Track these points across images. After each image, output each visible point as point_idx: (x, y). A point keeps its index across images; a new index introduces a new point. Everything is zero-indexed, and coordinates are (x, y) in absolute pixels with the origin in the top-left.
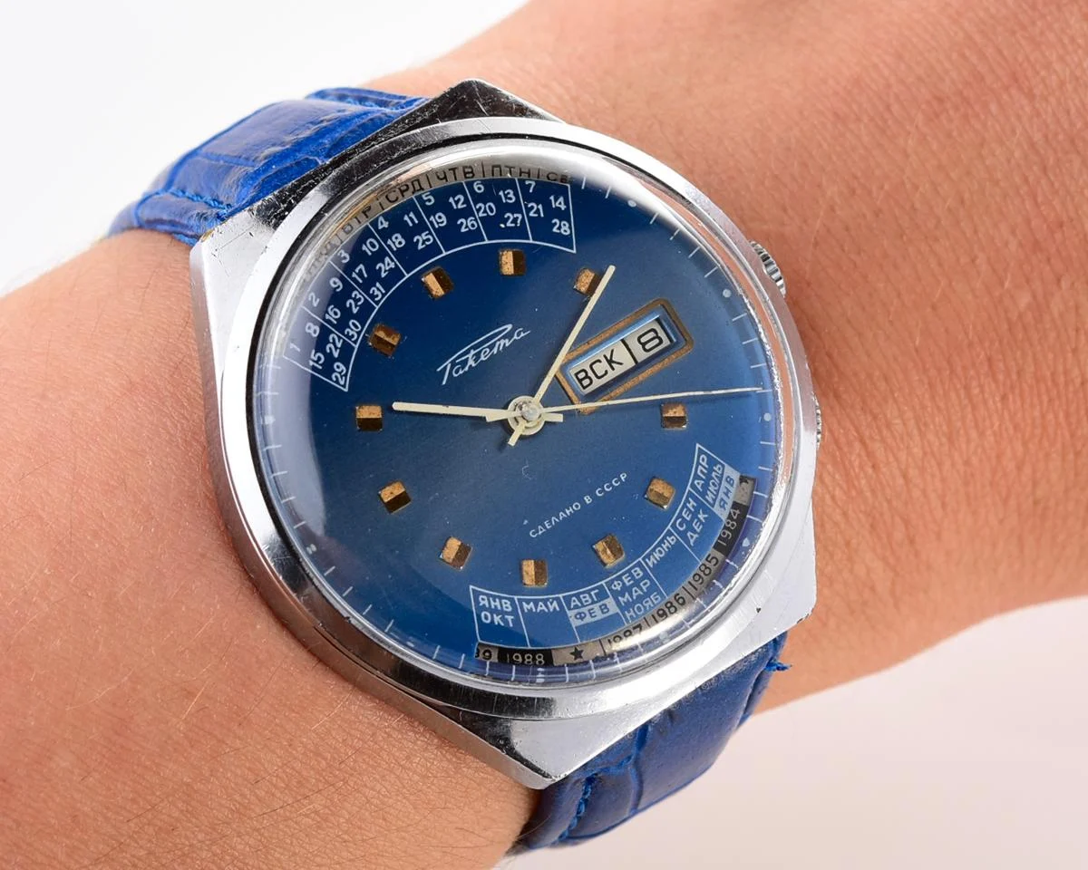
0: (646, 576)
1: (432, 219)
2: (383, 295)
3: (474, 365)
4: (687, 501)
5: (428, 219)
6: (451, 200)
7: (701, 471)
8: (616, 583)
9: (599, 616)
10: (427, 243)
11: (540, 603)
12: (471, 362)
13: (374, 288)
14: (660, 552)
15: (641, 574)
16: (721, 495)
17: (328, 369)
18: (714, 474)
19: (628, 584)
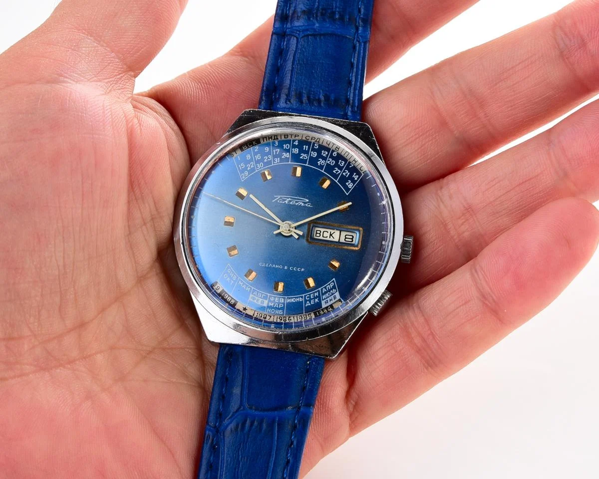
0: (283, 303)
2: (278, 163)
4: (316, 292)
5: (311, 152)
6: (323, 151)
7: (328, 287)
8: (273, 298)
10: (304, 158)
11: (245, 285)
12: (286, 202)
13: (276, 159)
14: (294, 300)
15: (283, 301)
16: (328, 299)
17: (242, 171)
18: (331, 291)
19: (276, 301)
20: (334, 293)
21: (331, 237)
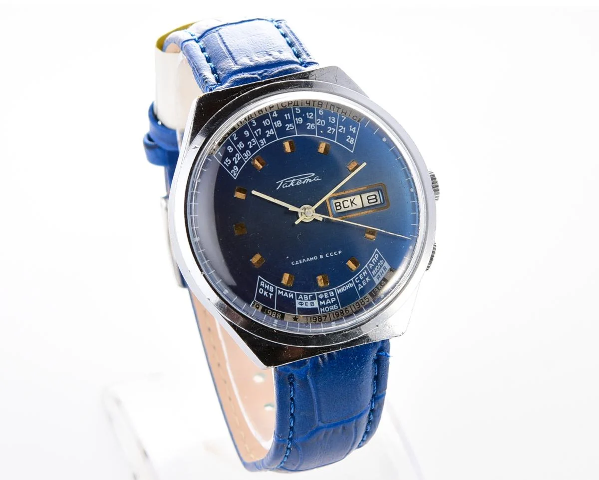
0: (335, 296)
1: (296, 119)
2: (265, 144)
3: (293, 185)
4: (364, 271)
5: (295, 118)
6: (307, 114)
7: (374, 261)
8: (321, 295)
9: (309, 306)
10: (291, 129)
11: (286, 293)
12: (292, 184)
13: (261, 140)
14: (344, 288)
15: (333, 295)
16: (379, 273)
17: (231, 167)
18: (379, 264)
19: (326, 297)
21: (353, 205)
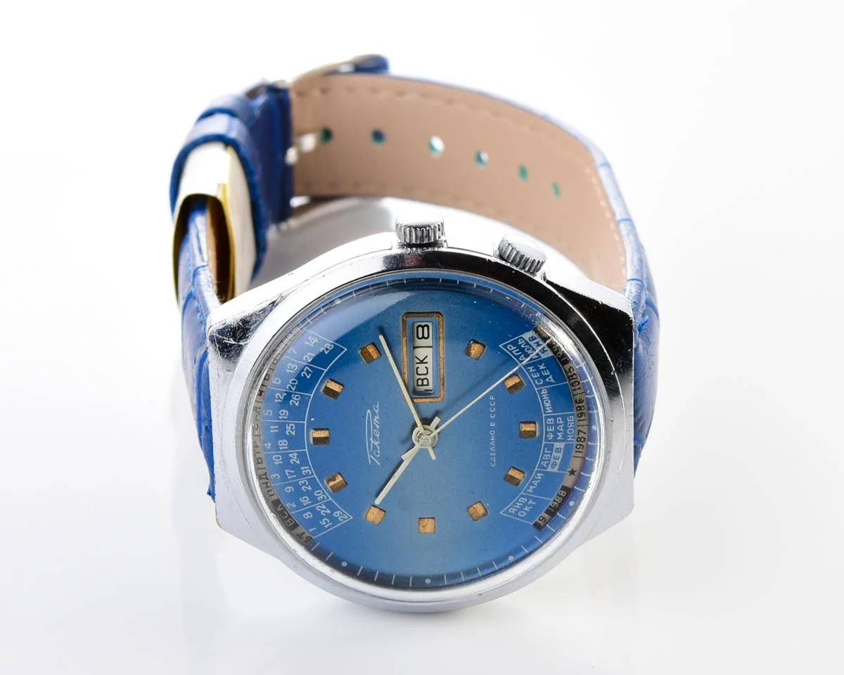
0: (555, 417)
1: (281, 418)
2: (310, 469)
3: (379, 443)
4: (528, 370)
6: (276, 401)
7: (516, 352)
8: (548, 436)
9: (560, 455)
10: (294, 428)
11: (534, 481)
12: (377, 443)
13: (303, 472)
14: (547, 402)
15: (552, 419)
17: (335, 521)
18: (523, 346)
19: (553, 430)
20: (526, 341)
21: (424, 361)
